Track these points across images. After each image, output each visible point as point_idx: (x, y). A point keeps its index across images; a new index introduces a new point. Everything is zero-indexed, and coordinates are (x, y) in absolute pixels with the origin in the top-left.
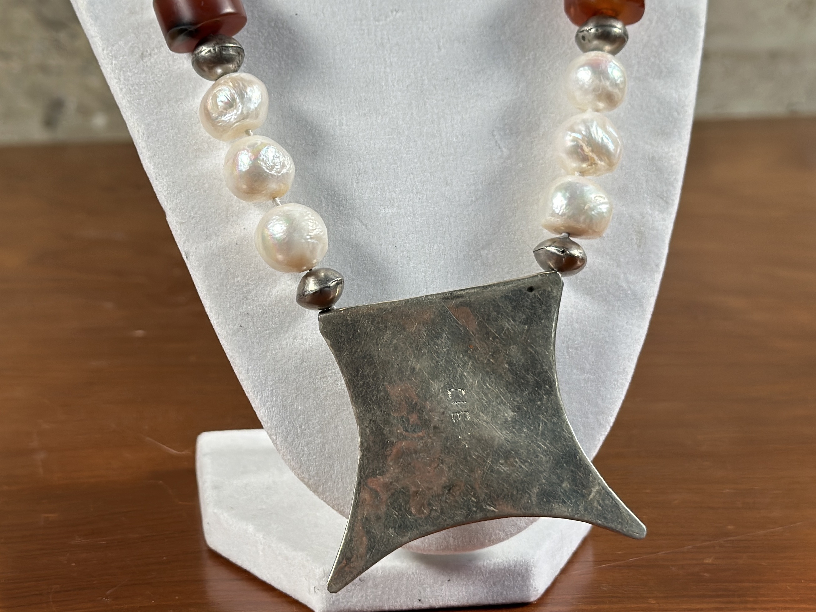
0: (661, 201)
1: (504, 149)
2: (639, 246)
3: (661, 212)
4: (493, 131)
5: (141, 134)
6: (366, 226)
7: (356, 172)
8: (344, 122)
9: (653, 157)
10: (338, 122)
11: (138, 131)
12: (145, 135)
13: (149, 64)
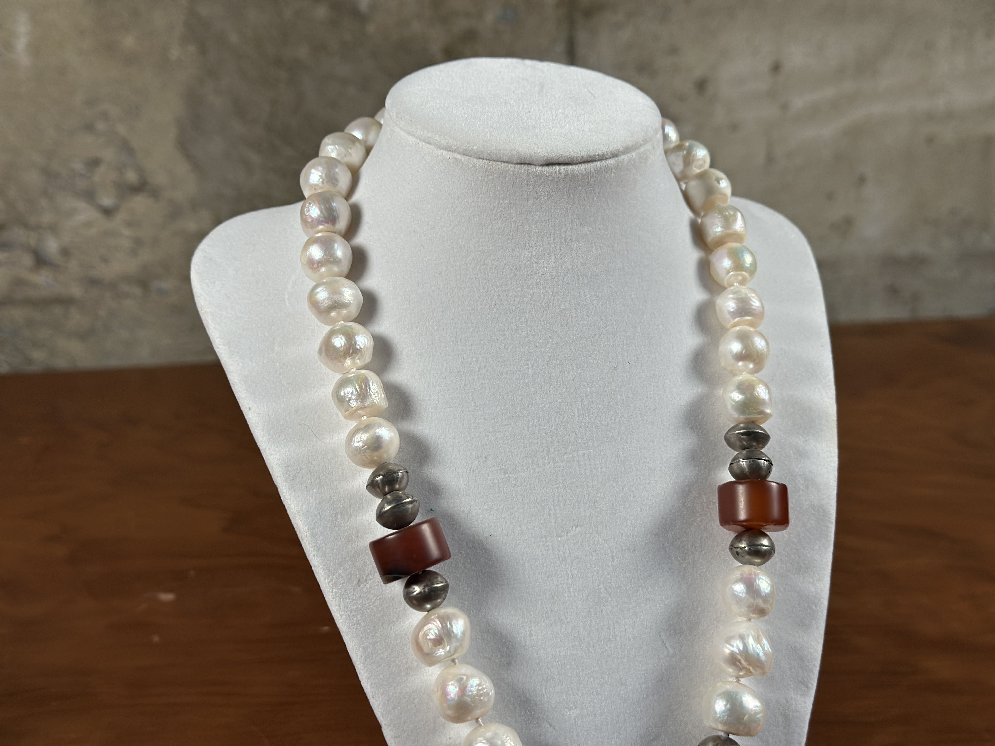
0: (803, 686)
1: (670, 649)
2: (784, 728)
3: (802, 695)
4: (660, 632)
5: (359, 657)
6: (554, 728)
7: (545, 678)
8: (534, 633)
9: (795, 647)
10: (528, 633)
11: (357, 654)
12: (363, 658)
13: (365, 590)
